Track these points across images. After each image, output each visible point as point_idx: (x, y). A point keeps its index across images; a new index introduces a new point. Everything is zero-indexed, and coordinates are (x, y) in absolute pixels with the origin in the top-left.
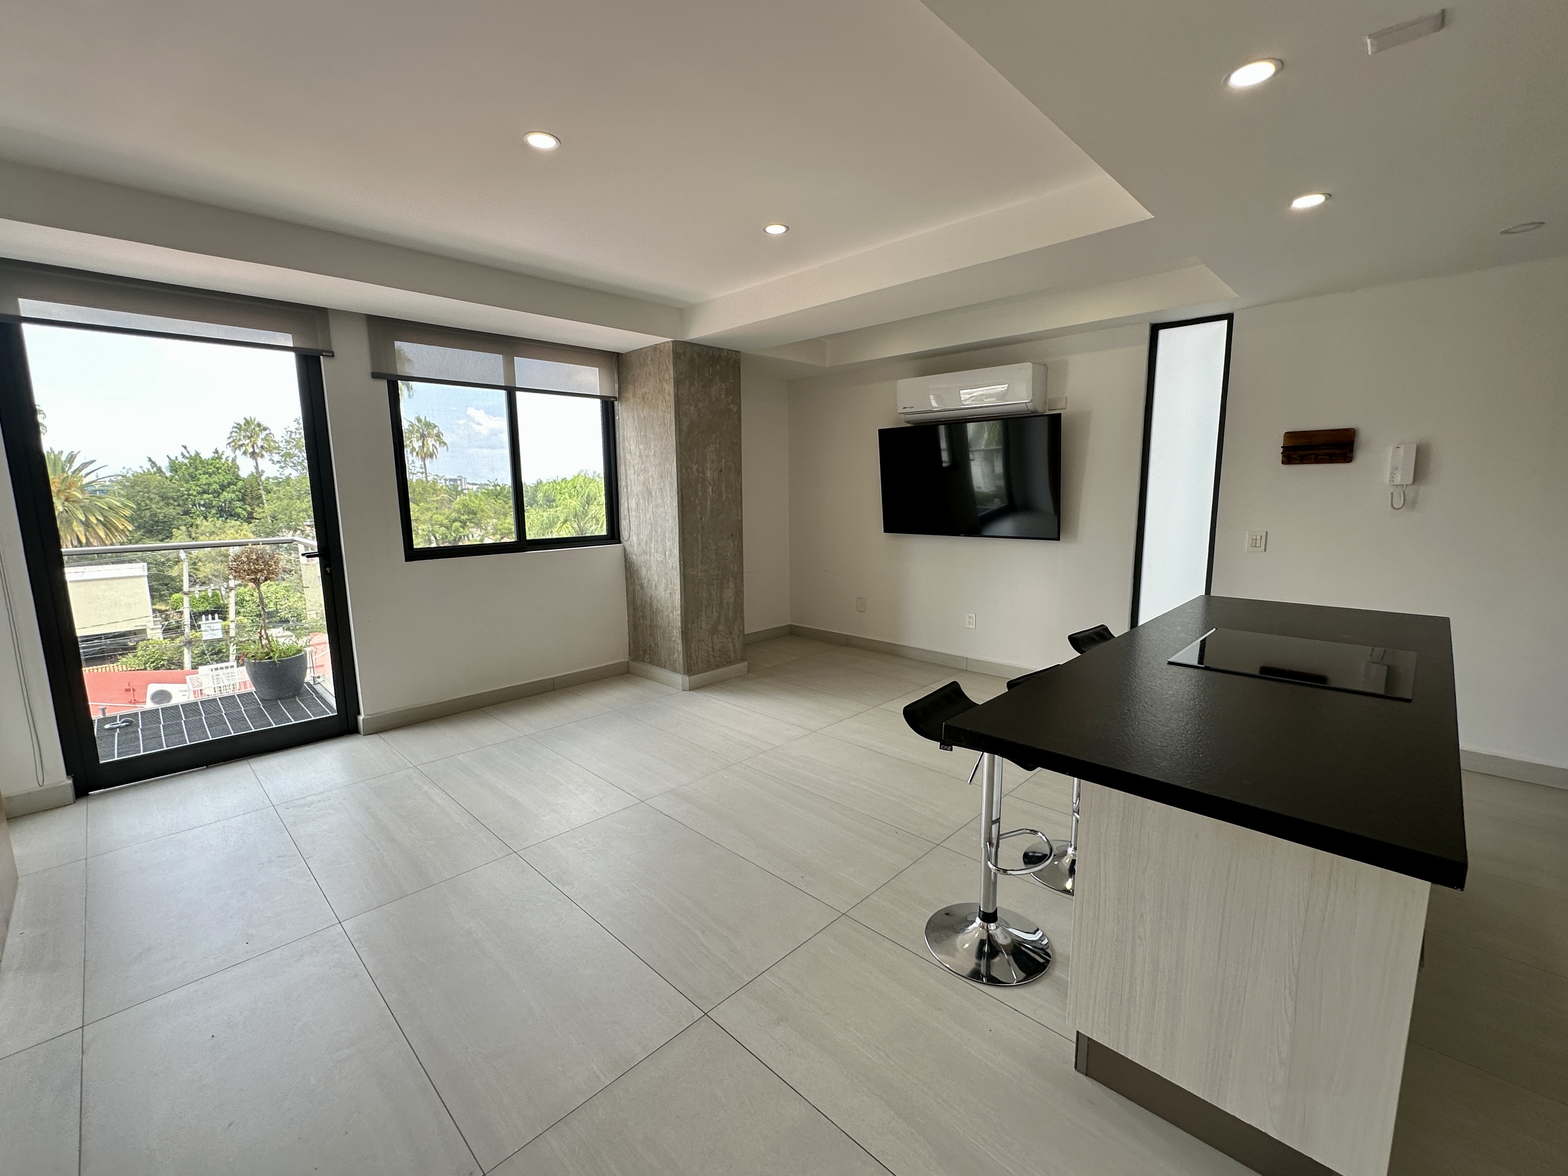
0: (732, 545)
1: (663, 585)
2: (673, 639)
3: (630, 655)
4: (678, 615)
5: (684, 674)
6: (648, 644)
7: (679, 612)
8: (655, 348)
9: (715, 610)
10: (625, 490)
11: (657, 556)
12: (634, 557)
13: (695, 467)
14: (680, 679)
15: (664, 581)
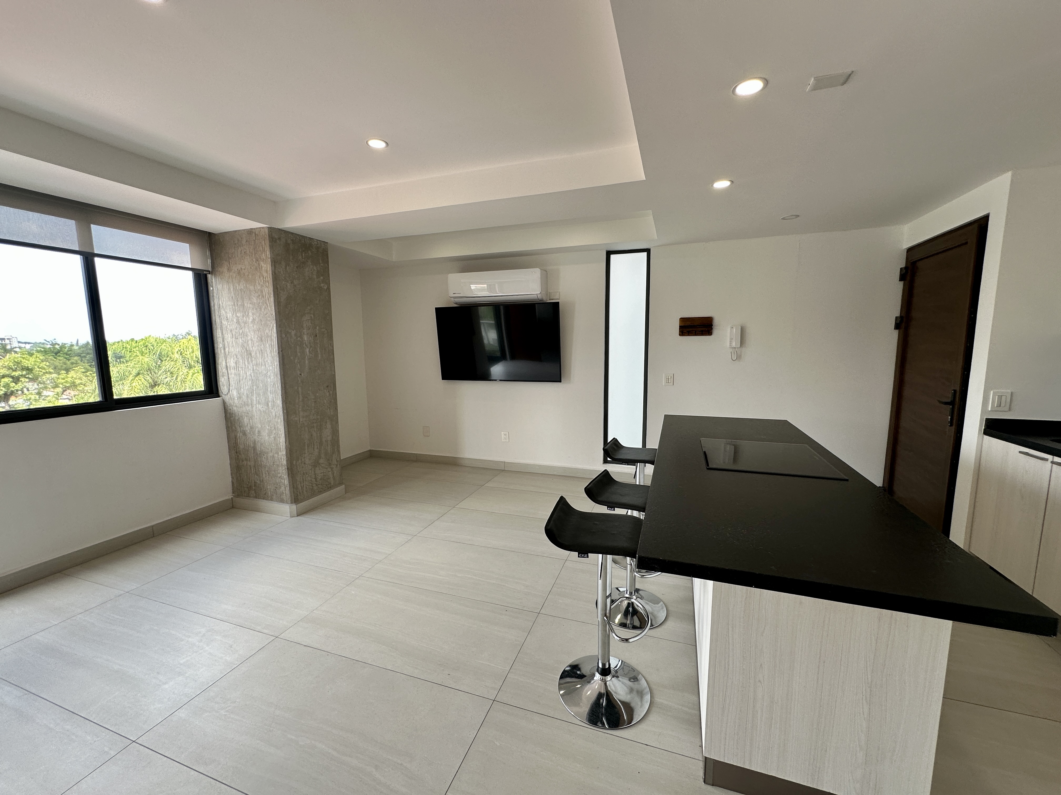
0: (328, 394)
1: (267, 431)
2: (279, 475)
3: (233, 493)
4: (283, 455)
5: (292, 503)
6: (253, 481)
7: (284, 453)
8: (250, 232)
9: (316, 447)
10: (223, 351)
11: (259, 407)
12: (235, 408)
13: (293, 333)
14: (286, 509)
15: (267, 428)
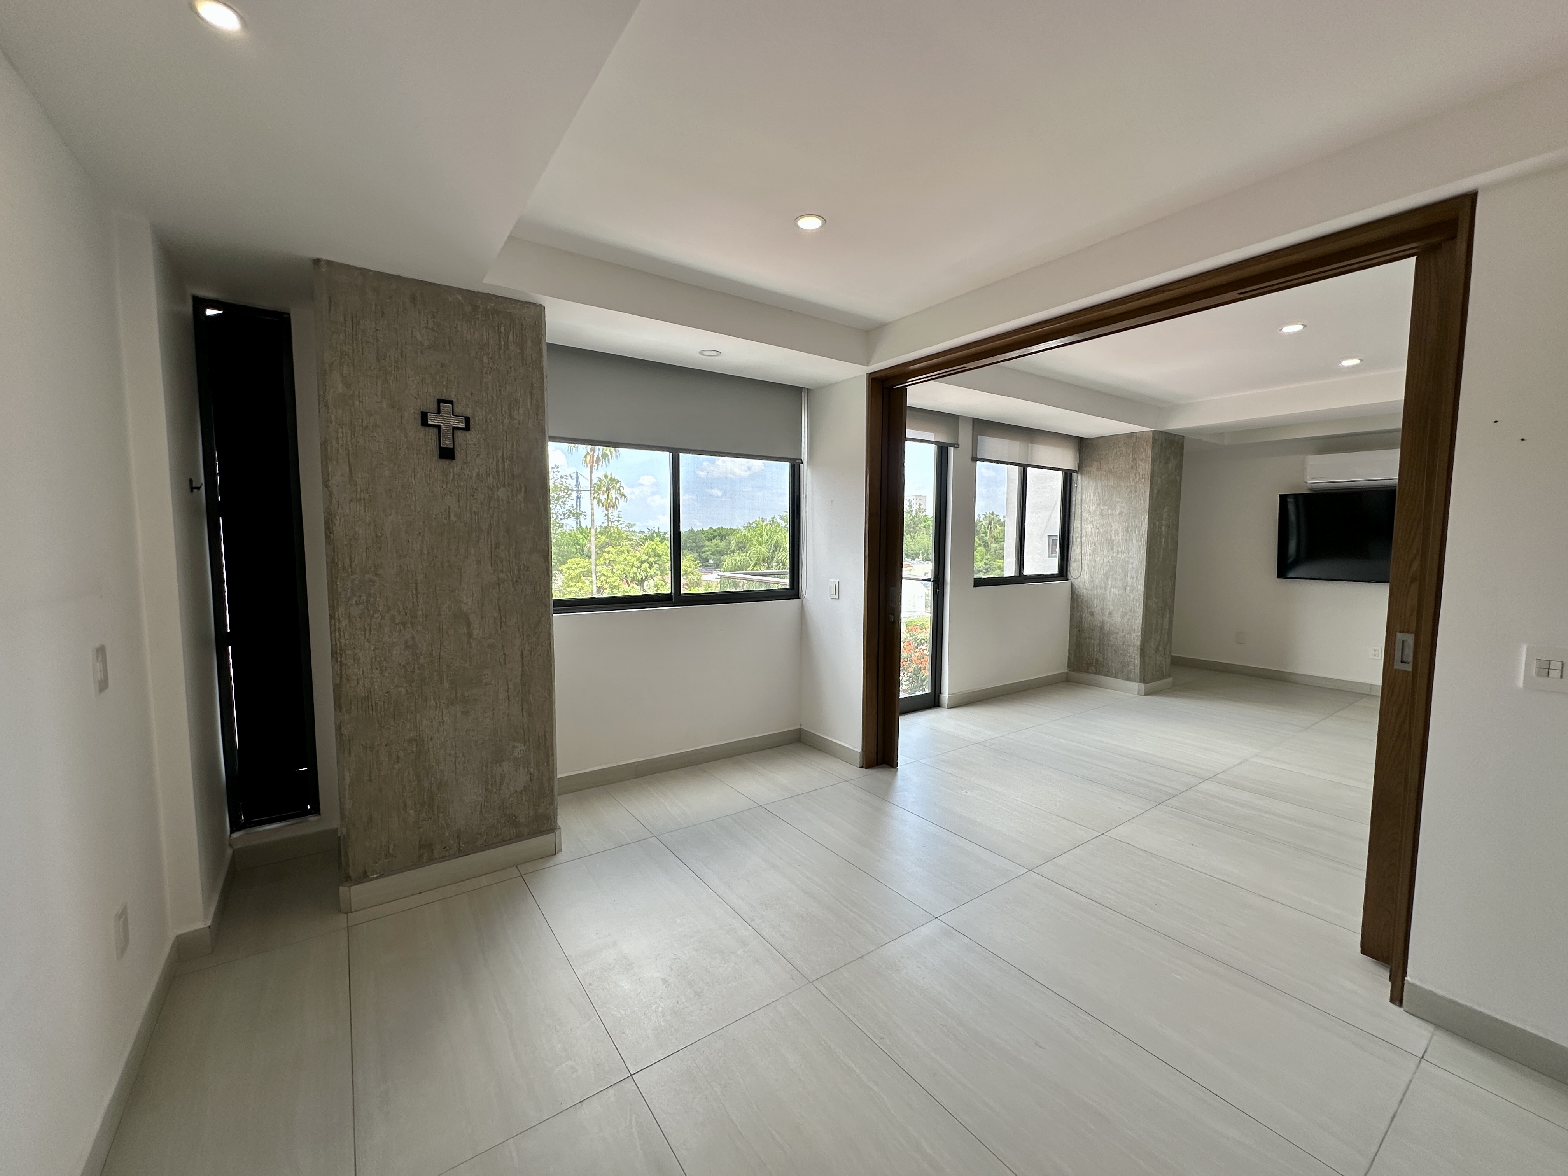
0: (1170, 584)
1: (1120, 613)
2: (1129, 655)
3: (1069, 667)
4: (1137, 636)
5: (1140, 682)
6: (1095, 659)
7: (1139, 634)
8: (1131, 435)
9: (1159, 634)
10: (1079, 540)
11: (1114, 590)
12: (1085, 591)
13: (1157, 524)
14: (1136, 686)
15: (1121, 609)
